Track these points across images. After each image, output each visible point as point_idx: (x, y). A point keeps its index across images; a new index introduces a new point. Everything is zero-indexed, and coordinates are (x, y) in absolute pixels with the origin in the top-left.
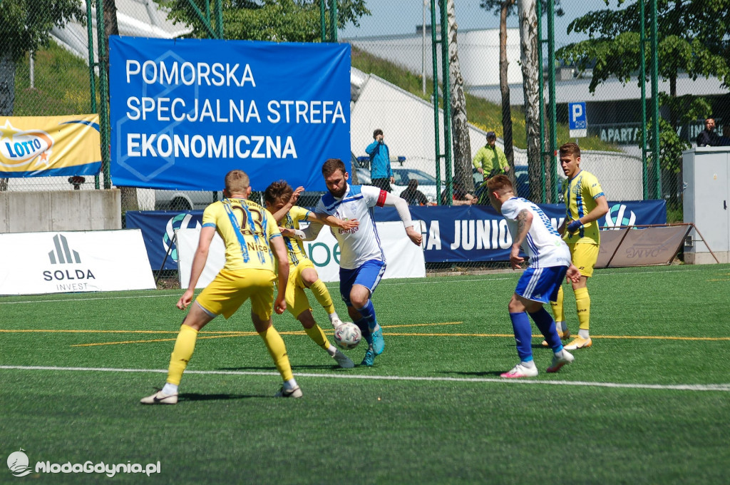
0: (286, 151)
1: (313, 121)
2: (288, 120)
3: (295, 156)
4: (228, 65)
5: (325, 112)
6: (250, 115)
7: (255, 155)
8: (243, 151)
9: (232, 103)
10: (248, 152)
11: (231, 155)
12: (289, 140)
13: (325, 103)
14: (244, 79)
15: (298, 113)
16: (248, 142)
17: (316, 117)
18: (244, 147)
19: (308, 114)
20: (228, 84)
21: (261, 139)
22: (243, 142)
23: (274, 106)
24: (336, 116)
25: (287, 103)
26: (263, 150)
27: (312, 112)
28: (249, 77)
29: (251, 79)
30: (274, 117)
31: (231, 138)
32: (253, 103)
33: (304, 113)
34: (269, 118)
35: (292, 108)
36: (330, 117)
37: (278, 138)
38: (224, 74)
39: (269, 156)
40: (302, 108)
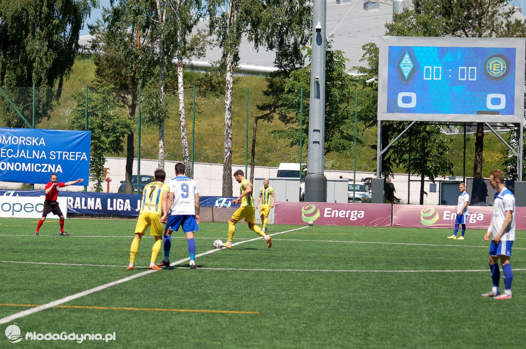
0: (57, 170)
1: (70, 159)
2: (59, 158)
3: (61, 172)
4: (34, 138)
5: (77, 156)
6: (42, 156)
7: (43, 171)
8: (38, 169)
9: (34, 152)
10: (40, 170)
11: (33, 170)
12: (59, 166)
13: (77, 153)
14: (40, 143)
15: (64, 156)
16: (40, 166)
17: (72, 158)
18: (38, 168)
19: (69, 157)
20: (33, 144)
21: (46, 165)
22: (38, 166)
23: (53, 153)
24: (82, 157)
25: (59, 152)
26: (47, 169)
27: (71, 156)
28: (42, 142)
29: (44, 143)
30: (53, 157)
31: (33, 164)
32: (43, 152)
33: (67, 156)
34: (50, 157)
35: (61, 154)
36: (79, 158)
37: (54, 165)
38: (32, 141)
39: (49, 171)
40: (66, 154)
